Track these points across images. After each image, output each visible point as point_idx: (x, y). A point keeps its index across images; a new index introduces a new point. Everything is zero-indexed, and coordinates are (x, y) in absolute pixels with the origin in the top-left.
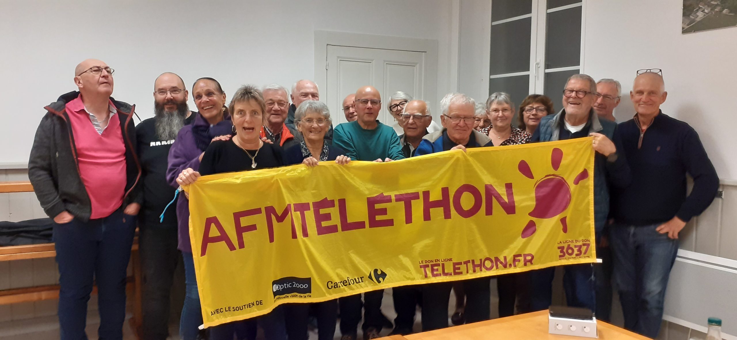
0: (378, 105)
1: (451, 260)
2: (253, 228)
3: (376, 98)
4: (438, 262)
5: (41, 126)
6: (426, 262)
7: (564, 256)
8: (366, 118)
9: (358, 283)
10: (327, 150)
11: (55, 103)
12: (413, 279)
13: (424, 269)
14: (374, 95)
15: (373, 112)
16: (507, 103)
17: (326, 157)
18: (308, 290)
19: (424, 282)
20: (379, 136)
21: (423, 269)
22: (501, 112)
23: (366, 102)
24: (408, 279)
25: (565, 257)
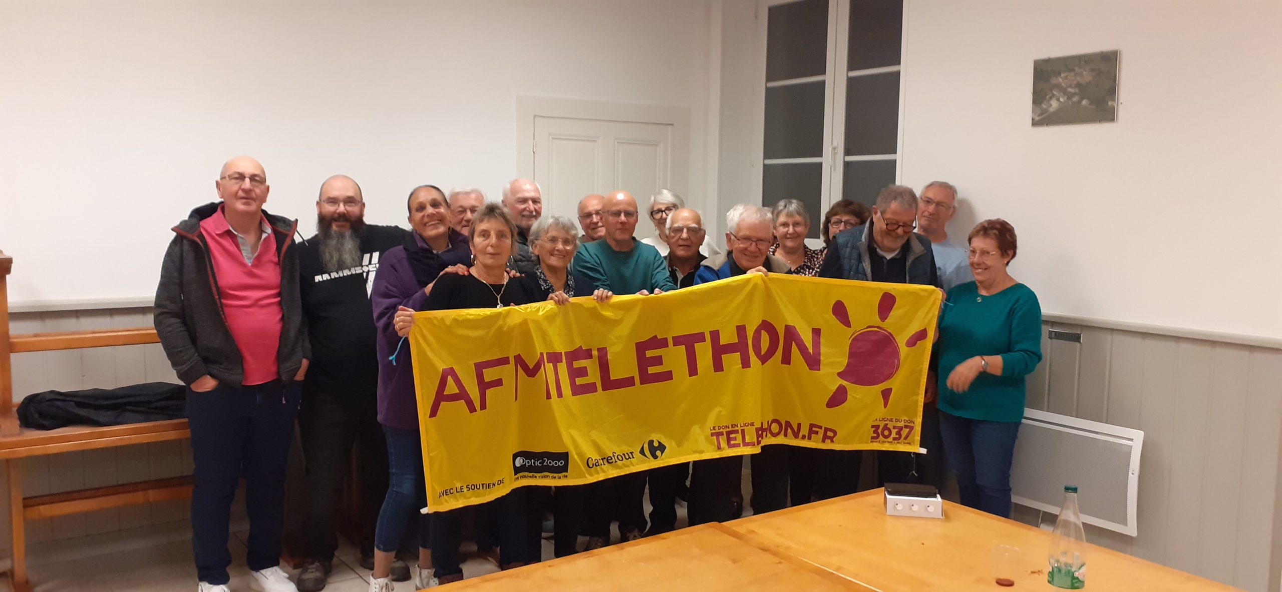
0: (634, 218)
1: (752, 424)
2: (498, 383)
3: (631, 209)
4: (736, 428)
5: (169, 254)
6: (719, 428)
7: (877, 437)
8: (619, 236)
9: (628, 459)
10: (572, 282)
11: (185, 221)
12: (702, 452)
13: (717, 438)
14: (629, 204)
15: (628, 228)
16: (799, 214)
17: (572, 291)
18: (565, 469)
19: (717, 455)
20: (637, 261)
21: (715, 437)
22: (791, 227)
23: (618, 214)
24: (695, 452)
25: (878, 440)
